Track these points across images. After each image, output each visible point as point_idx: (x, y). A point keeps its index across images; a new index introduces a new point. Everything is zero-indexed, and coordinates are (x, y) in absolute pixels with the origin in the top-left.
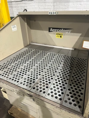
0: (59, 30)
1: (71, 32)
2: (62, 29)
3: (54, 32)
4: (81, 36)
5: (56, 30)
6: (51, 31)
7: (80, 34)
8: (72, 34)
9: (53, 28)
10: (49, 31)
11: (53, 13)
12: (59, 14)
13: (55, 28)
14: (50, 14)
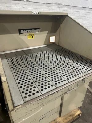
0: (30, 31)
1: (41, 31)
2: (33, 30)
3: (25, 34)
4: (48, 33)
5: (27, 31)
6: (22, 33)
7: (47, 32)
8: (42, 32)
9: (23, 30)
10: (20, 33)
11: (36, 13)
12: (41, 14)
13: (25, 30)
14: (34, 14)
